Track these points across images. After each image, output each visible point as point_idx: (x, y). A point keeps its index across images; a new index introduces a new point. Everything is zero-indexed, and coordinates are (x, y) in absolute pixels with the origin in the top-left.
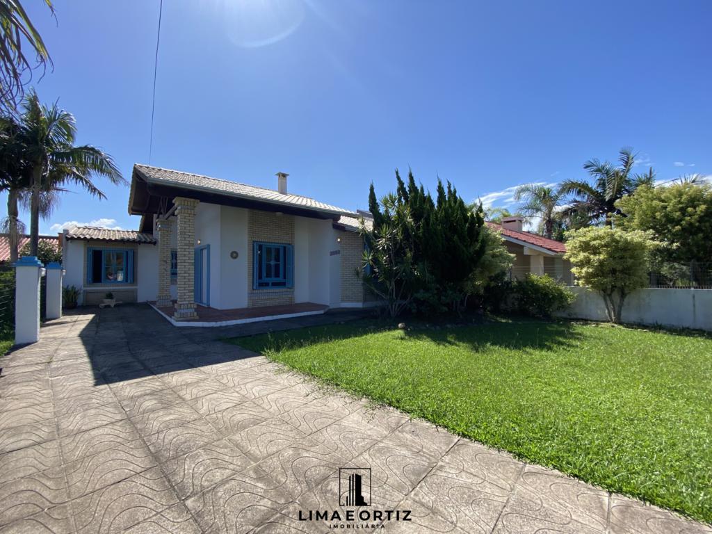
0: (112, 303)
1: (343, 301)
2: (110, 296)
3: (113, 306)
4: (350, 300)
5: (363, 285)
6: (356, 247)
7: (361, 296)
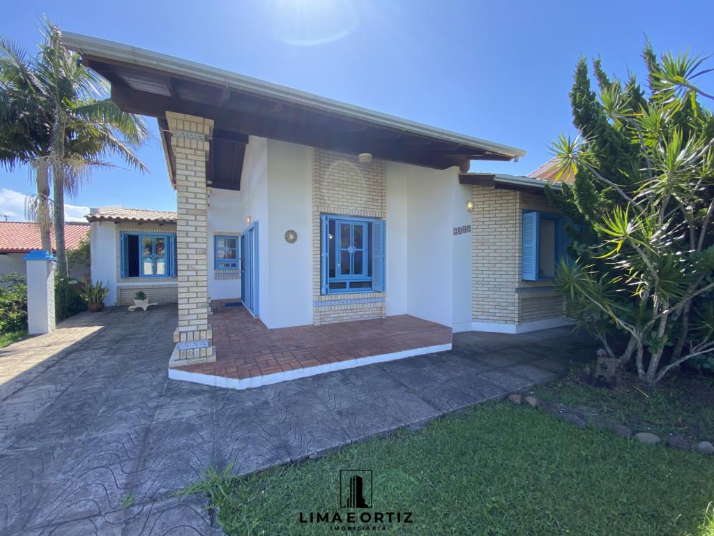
0: (144, 305)
2: (141, 296)
3: (145, 309)
4: (491, 318)
5: (518, 290)
6: (503, 219)
7: (515, 312)
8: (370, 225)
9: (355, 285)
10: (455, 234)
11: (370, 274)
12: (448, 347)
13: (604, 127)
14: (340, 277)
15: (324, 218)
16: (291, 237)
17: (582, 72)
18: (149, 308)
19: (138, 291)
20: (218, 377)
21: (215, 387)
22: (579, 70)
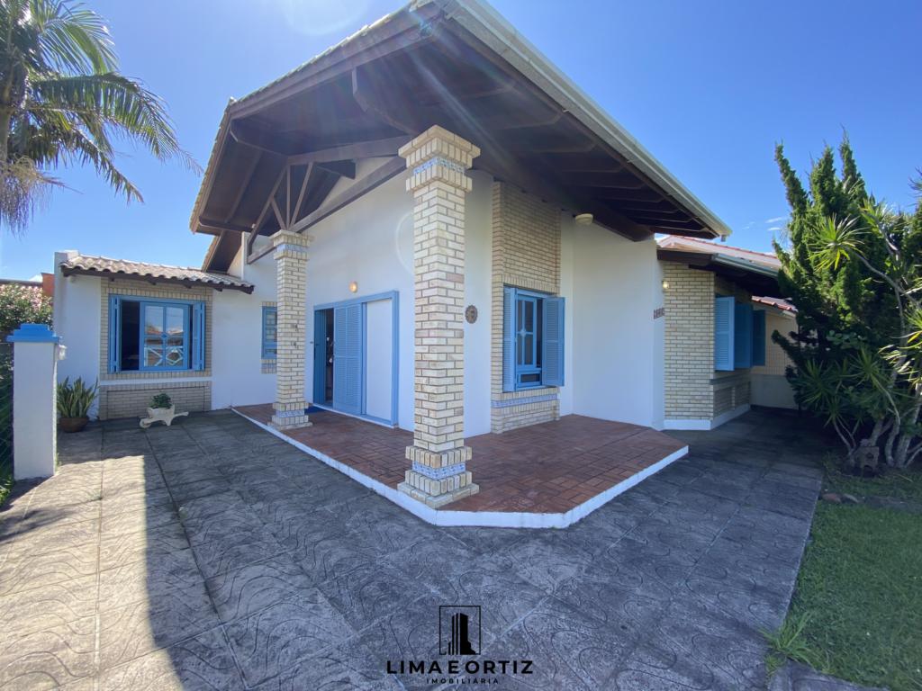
0: (167, 416)
1: (668, 415)
2: (163, 401)
3: (169, 423)
4: (685, 414)
5: (713, 382)
7: (710, 405)
8: (540, 301)
16: (472, 314)
18: (176, 421)
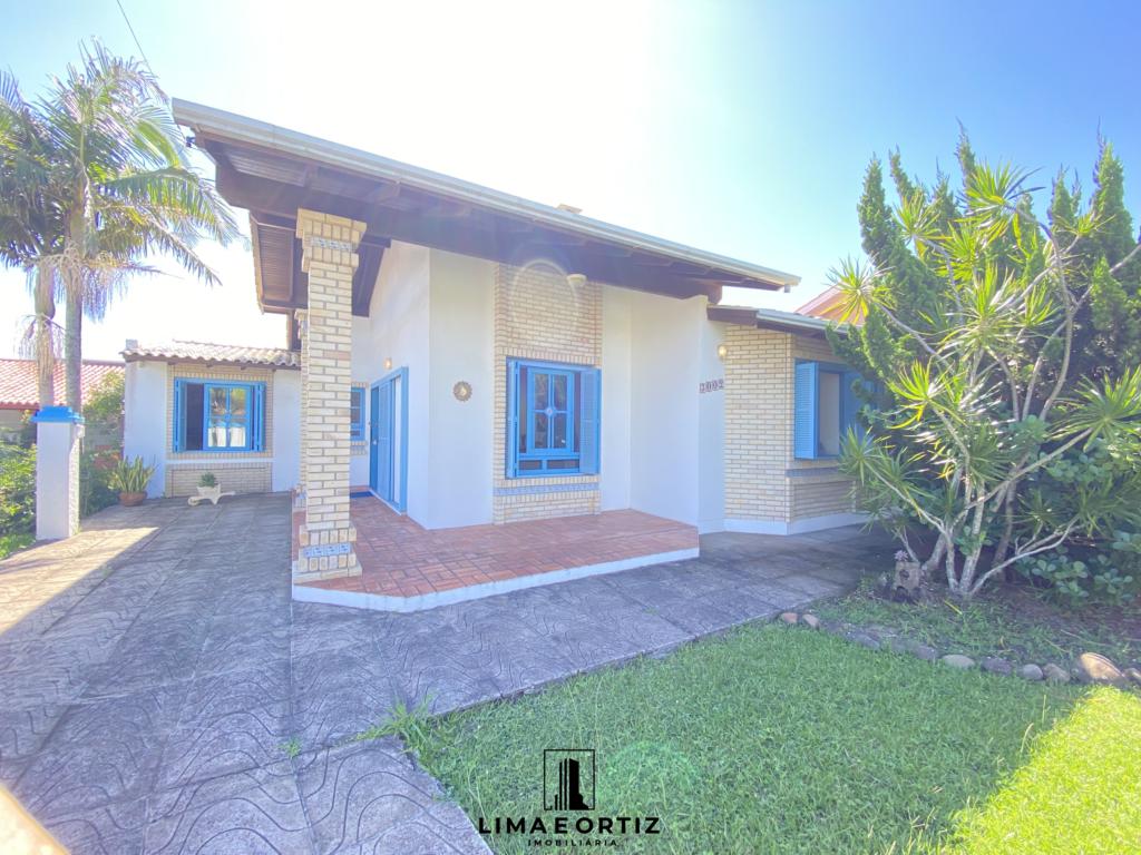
0: (214, 494)
1: (731, 515)
2: (209, 480)
3: (215, 502)
4: (752, 512)
5: (790, 473)
6: (768, 371)
7: (784, 504)
8: (578, 376)
9: (556, 465)
10: (702, 391)
11: (577, 447)
12: (695, 553)
13: (903, 254)
14: (533, 453)
15: (512, 364)
16: (464, 391)
17: (874, 180)
18: (221, 500)
19: (204, 473)
20: (371, 596)
21: (367, 610)
22: (871, 176)
